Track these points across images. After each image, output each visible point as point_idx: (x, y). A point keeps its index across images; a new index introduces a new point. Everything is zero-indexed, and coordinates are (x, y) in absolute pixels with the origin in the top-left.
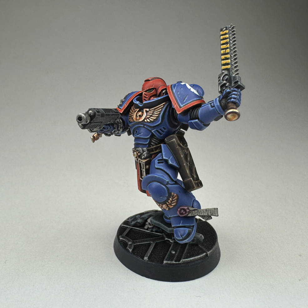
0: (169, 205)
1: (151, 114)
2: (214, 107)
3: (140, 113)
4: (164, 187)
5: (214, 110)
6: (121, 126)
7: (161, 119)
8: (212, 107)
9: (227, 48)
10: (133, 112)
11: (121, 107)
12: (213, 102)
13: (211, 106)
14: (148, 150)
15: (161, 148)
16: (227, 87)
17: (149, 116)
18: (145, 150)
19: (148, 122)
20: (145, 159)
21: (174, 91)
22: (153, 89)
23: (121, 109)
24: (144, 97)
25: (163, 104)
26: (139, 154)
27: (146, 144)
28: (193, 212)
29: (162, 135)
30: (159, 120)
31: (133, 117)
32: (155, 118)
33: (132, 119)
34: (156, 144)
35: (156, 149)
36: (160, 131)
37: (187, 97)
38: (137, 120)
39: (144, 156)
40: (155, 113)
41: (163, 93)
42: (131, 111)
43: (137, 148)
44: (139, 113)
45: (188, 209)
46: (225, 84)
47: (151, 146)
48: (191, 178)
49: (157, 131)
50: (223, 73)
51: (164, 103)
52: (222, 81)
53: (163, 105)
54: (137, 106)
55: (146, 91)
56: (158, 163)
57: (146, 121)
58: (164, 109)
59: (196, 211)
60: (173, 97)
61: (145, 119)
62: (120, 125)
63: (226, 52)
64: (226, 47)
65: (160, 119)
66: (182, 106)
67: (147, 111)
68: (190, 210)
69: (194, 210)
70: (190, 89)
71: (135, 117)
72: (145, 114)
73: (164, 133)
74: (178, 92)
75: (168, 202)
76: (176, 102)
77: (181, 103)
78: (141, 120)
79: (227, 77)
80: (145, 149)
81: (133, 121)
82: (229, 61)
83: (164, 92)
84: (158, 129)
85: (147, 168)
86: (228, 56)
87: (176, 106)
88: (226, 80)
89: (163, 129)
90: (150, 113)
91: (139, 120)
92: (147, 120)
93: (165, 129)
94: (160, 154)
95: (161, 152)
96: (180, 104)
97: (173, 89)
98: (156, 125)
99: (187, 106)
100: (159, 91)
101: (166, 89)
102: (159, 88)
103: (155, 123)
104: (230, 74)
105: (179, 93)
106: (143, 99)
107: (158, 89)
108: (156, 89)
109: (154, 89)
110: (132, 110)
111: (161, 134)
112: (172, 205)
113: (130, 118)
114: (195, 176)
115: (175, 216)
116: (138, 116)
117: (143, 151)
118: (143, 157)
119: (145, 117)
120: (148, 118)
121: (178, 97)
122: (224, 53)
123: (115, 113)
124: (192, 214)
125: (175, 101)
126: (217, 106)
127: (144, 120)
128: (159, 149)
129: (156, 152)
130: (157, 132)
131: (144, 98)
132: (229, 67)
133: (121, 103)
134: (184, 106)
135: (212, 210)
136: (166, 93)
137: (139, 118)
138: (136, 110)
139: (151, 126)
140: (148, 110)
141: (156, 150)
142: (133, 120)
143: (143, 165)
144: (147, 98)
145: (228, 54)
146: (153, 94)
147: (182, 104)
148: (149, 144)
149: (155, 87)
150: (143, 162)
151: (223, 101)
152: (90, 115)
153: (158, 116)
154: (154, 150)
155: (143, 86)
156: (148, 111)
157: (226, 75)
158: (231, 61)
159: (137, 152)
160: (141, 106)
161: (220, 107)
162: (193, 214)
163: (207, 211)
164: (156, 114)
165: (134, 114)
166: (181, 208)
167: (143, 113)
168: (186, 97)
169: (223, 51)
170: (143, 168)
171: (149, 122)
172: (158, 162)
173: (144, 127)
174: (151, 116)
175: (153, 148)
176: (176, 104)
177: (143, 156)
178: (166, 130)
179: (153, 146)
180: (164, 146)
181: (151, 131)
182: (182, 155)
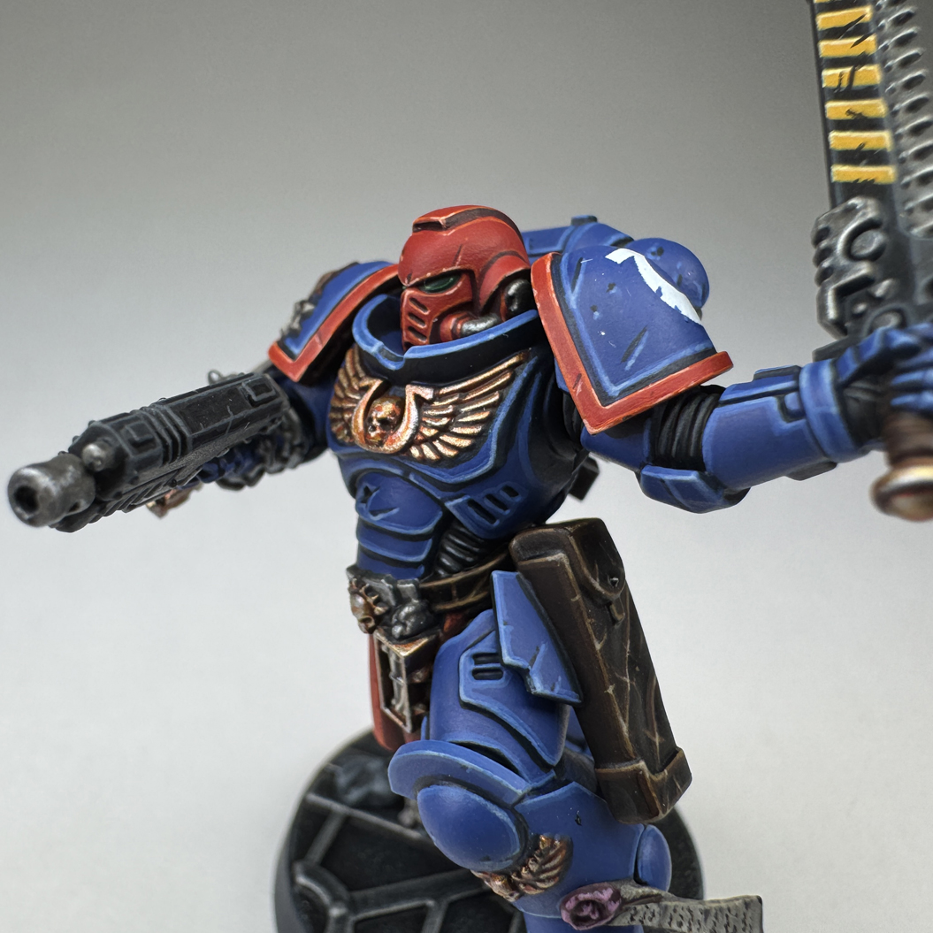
0: (522, 887)
1: (445, 421)
2: (801, 422)
3: (386, 409)
4: (501, 814)
5: (796, 434)
6: (297, 442)
7: (494, 446)
8: (788, 414)
9: (864, 60)
10: (354, 391)
11: (297, 345)
12: (796, 389)
13: (783, 407)
14: (422, 594)
15: (489, 584)
16: (878, 301)
17: (433, 432)
18: (409, 594)
19: (424, 460)
20: (404, 639)
21: (572, 298)
22: (457, 274)
23: (291, 356)
24: (412, 314)
25: (506, 365)
26: (379, 610)
27: (416, 565)
28: (639, 907)
29: (497, 523)
30: (488, 456)
31: (350, 420)
32: (465, 443)
33: (347, 425)
34: (465, 566)
35: (465, 587)
36: (488, 504)
37: (644, 340)
38: (372, 444)
39: (404, 625)
40: (466, 414)
41: (511, 299)
42: (341, 376)
43: (370, 575)
44: (379, 409)
45: (616, 896)
46: (866, 282)
47: (442, 572)
48: (642, 764)
49: (471, 503)
50: (851, 212)
51: (513, 360)
52: (843, 262)
53: (511, 367)
54: (371, 367)
55: (418, 286)
56: (477, 674)
57: (415, 452)
58: (512, 394)
59: (654, 907)
60: (568, 337)
61: (412, 442)
62: (288, 435)
63: (858, 83)
64: (857, 51)
65: (489, 449)
66: (614, 390)
67: (420, 401)
68: (625, 902)
69: (645, 899)
70: (659, 290)
71: (360, 421)
72: (412, 413)
73: (507, 512)
74: (594, 309)
75: (519, 875)
76: (582, 369)
77: (608, 373)
78: (388, 448)
79: (876, 240)
80: (407, 586)
81: (347, 440)
82: (881, 138)
83: (513, 289)
84: (477, 499)
85: (417, 681)
86: (877, 108)
87: (579, 389)
88: (873, 257)
89: (504, 496)
90: (440, 412)
91: (381, 444)
92: (421, 451)
93: (512, 492)
94: (483, 617)
95: (488, 603)
96: (605, 380)
97: (567, 286)
98: (468, 477)
99: (642, 397)
100: (491, 283)
101: (525, 275)
102: (487, 268)
103: (466, 470)
104: (893, 220)
105: (597, 314)
106: (404, 325)
107: (482, 275)
108: (471, 276)
109: (464, 277)
110: (346, 374)
111: (491, 517)
112: (536, 887)
113: (334, 421)
114: (657, 740)
115: (548, 917)
116: (375, 422)
117: (401, 600)
118: (397, 630)
119: (412, 436)
120: (429, 441)
121: (594, 335)
122: (845, 84)
123: (253, 410)
124: (632, 919)
125: (579, 364)
126: (825, 417)
127: (406, 448)
128: (478, 588)
129: (461, 603)
130: (471, 510)
131: (406, 320)
132: (884, 174)
133: (296, 325)
134: (624, 393)
135: (734, 912)
136: (527, 300)
137: (382, 435)
138: (366, 382)
139: (444, 480)
140: (427, 393)
141: (462, 596)
142: (350, 434)
143: (398, 665)
144: (422, 322)
145: (869, 92)
146: (458, 301)
147: (615, 382)
148: (432, 564)
149: (467, 266)
150: (398, 658)
151: (860, 394)
152: (89, 470)
153: (479, 435)
154: (454, 592)
155: (404, 252)
156: (431, 402)
157: (870, 225)
158: (897, 138)
159: (371, 600)
160: (392, 366)
161: (841, 428)
162: (637, 918)
163: (712, 919)
164: (469, 419)
165: (356, 401)
166: (582, 897)
167: (401, 404)
168: (638, 339)
169: (838, 71)
170: (399, 674)
171: (430, 460)
172: (473, 667)
173: (405, 478)
174: (444, 430)
175: (448, 586)
176: (579, 376)
177: (399, 623)
178: (518, 499)
179: (450, 572)
180: (506, 582)
181: (440, 504)
182: (600, 640)
